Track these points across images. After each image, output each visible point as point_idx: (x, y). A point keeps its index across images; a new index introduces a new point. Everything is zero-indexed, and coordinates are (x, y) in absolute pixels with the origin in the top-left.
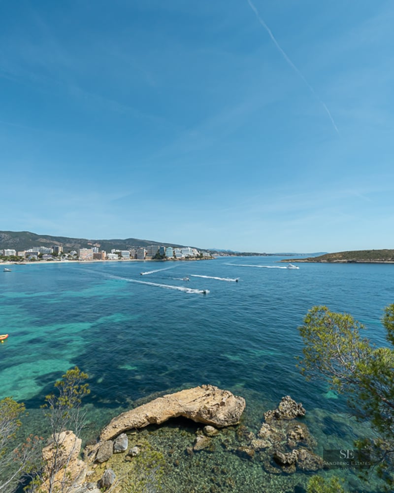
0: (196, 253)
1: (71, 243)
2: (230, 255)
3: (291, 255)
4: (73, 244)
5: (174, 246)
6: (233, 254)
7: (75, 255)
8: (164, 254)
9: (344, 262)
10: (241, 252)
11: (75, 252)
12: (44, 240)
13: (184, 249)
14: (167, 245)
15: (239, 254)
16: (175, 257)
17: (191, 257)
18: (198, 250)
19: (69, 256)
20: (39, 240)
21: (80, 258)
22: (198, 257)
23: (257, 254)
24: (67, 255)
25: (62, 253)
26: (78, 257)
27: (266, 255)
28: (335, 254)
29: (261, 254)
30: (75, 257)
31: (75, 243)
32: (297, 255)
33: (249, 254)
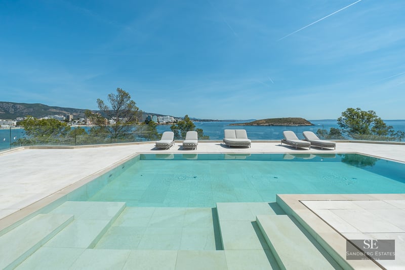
0: (174, 120)
1: (77, 112)
2: (195, 121)
3: (234, 121)
4: (79, 113)
5: (158, 115)
6: (197, 120)
7: (83, 121)
8: (151, 121)
9: (267, 125)
10: (202, 119)
11: (83, 119)
12: (54, 110)
13: (164, 117)
14: (153, 115)
15: (201, 121)
16: (159, 122)
17: (170, 122)
18: (175, 118)
19: (78, 122)
20: (50, 110)
21: (87, 124)
22: (175, 122)
23: (212, 121)
24: (77, 121)
25: (72, 120)
26: (86, 123)
27: (219, 121)
28: (261, 120)
29: (215, 121)
30: (83, 123)
31: (80, 112)
32: (238, 121)
33: (207, 121)
